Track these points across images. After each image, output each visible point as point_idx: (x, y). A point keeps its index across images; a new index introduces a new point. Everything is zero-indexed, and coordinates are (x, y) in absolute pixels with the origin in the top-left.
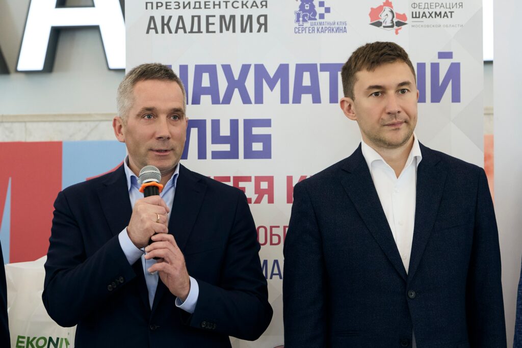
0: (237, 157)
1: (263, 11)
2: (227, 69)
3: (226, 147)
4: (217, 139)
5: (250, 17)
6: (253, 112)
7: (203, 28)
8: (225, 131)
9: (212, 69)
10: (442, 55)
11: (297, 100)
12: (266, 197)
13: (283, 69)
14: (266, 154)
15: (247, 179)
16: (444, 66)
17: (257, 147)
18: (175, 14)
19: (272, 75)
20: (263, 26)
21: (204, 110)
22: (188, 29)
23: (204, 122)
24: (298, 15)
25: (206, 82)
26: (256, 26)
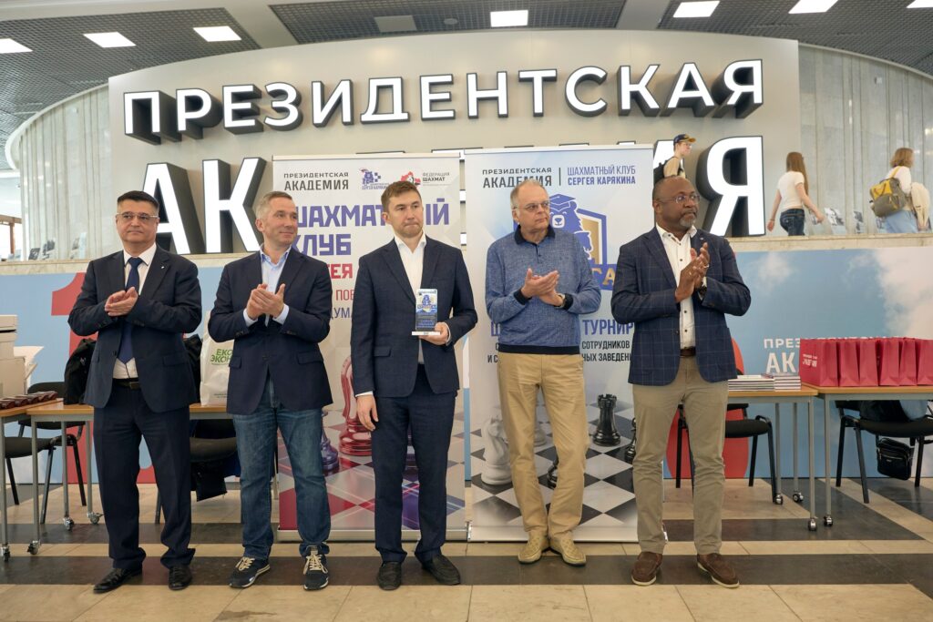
0: (333, 254)
1: (346, 178)
2: (327, 208)
3: (327, 249)
4: (322, 245)
5: (339, 181)
6: (341, 230)
7: (315, 187)
8: (327, 241)
9: (319, 209)
10: (439, 200)
11: (364, 224)
12: (348, 275)
13: (356, 208)
14: (348, 252)
15: (338, 265)
16: (440, 205)
17: (343, 248)
18: (300, 180)
19: (350, 210)
20: (346, 186)
21: (316, 230)
22: (307, 187)
23: (315, 236)
24: (364, 180)
25: (316, 215)
26: (342, 186)
